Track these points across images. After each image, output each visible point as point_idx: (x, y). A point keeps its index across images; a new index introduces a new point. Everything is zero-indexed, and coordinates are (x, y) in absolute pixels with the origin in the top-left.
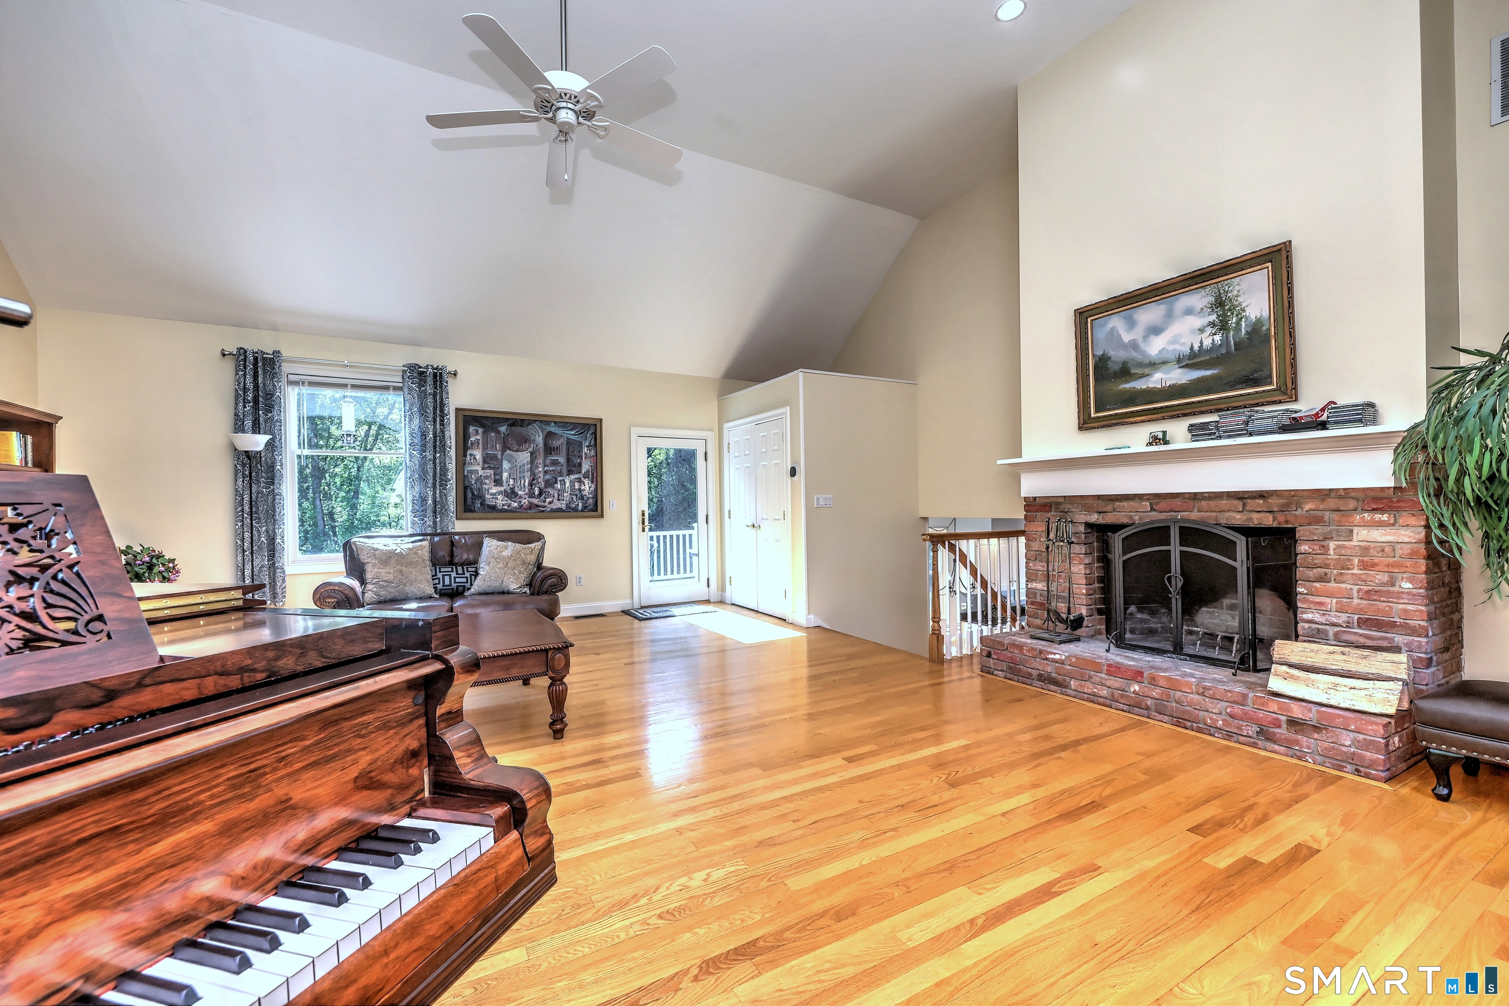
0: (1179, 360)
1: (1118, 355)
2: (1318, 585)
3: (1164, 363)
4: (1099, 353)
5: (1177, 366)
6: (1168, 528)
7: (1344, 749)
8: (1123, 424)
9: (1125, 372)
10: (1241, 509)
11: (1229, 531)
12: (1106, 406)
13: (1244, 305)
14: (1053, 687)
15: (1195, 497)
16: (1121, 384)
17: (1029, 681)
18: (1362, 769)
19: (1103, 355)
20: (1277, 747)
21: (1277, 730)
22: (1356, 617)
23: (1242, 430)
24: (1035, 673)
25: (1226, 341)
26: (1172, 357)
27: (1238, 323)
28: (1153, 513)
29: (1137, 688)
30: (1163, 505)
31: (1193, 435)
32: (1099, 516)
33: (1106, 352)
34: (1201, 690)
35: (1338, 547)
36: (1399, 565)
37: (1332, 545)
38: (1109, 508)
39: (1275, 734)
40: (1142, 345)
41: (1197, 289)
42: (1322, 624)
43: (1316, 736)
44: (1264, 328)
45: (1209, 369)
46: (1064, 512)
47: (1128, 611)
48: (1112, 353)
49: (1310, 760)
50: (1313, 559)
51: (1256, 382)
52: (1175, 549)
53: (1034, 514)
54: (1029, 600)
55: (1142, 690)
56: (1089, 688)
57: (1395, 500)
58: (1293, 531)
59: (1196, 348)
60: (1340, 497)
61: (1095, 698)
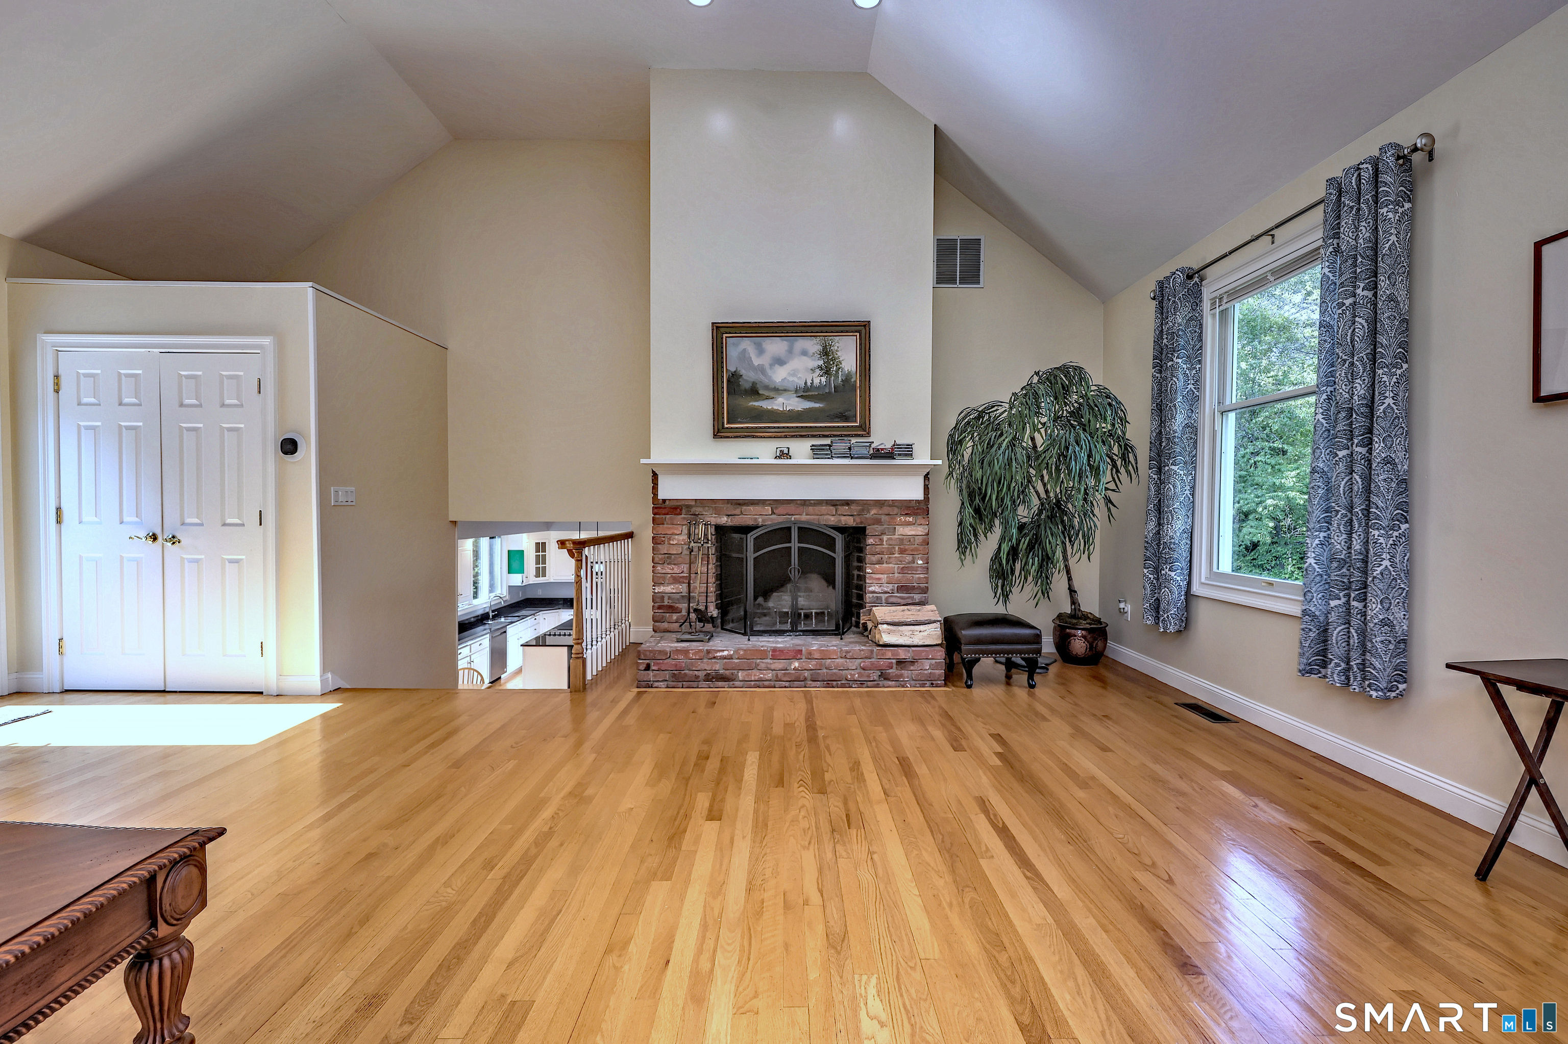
0: (796, 391)
1: (748, 376)
2: (877, 566)
3: (785, 390)
4: (732, 369)
5: (795, 395)
6: (789, 529)
7: (926, 672)
8: (753, 437)
9: (754, 392)
10: (834, 513)
11: (832, 530)
12: (737, 418)
13: (841, 359)
14: (720, 684)
15: (805, 503)
16: (750, 402)
17: (695, 684)
18: (934, 682)
19: (735, 372)
20: (890, 683)
21: (891, 671)
22: (896, 585)
23: (847, 454)
24: (701, 674)
25: (828, 382)
26: (792, 388)
27: (837, 371)
28: (773, 516)
29: (797, 664)
30: (781, 509)
31: (814, 454)
32: (728, 518)
33: (738, 369)
34: (844, 654)
35: (889, 539)
36: (916, 550)
37: (885, 538)
38: (738, 511)
39: (889, 673)
40: (769, 372)
41: (811, 336)
42: (880, 593)
43: (912, 668)
44: (853, 380)
45: (817, 403)
46: (695, 515)
47: (757, 602)
48: (743, 372)
49: (909, 686)
50: (876, 548)
51: (846, 419)
52: (795, 545)
53: (664, 516)
54: (656, 605)
55: (801, 666)
56: (756, 675)
57: (916, 508)
58: (864, 529)
59: (809, 384)
60: (890, 506)
61: (761, 683)
